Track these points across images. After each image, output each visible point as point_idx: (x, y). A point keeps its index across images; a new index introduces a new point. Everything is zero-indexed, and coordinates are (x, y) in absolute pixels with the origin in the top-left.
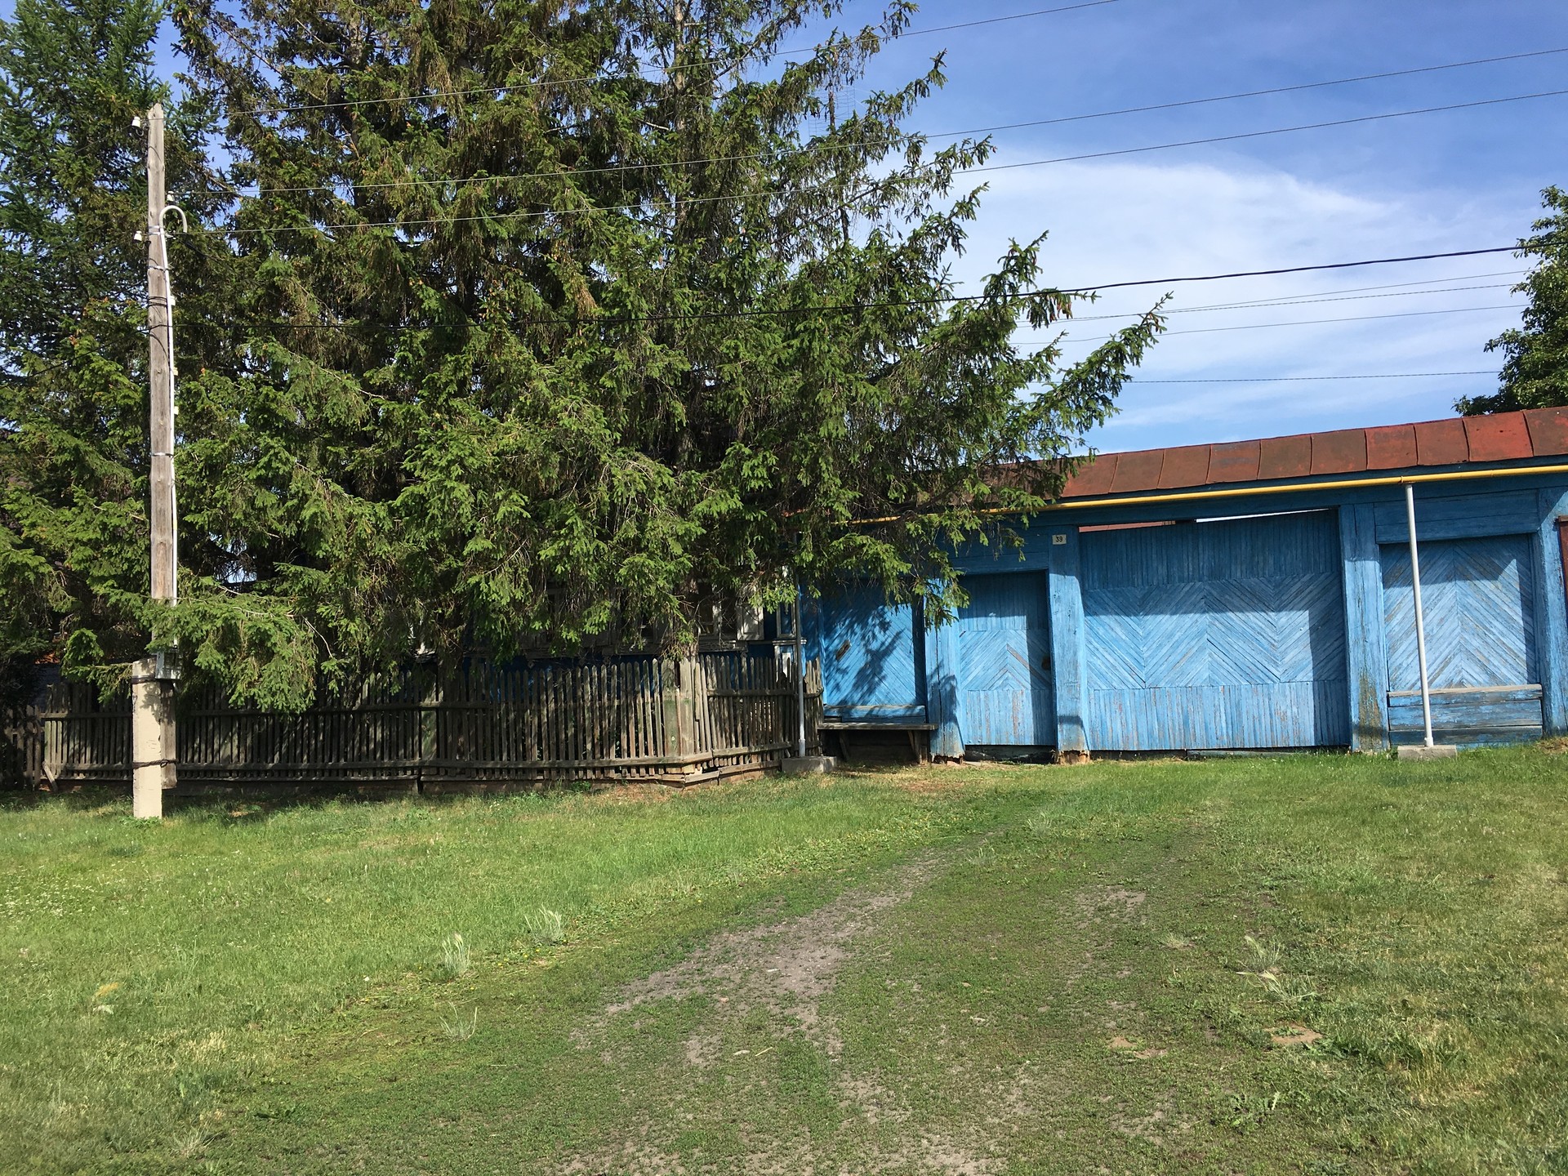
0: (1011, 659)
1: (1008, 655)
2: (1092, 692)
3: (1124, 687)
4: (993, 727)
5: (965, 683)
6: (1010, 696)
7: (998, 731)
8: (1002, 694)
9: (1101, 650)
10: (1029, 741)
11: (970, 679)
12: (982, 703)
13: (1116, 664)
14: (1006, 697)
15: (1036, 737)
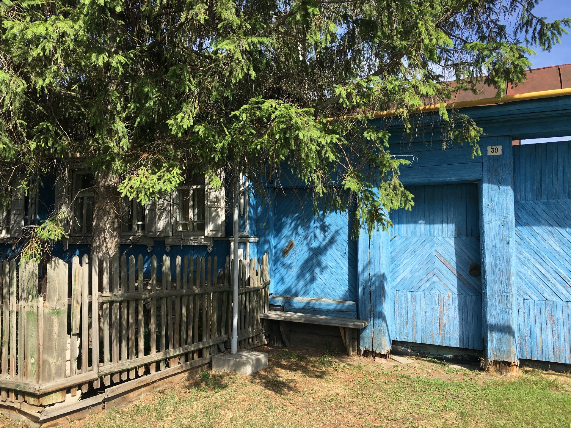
0: (438, 264)
1: (436, 260)
2: (521, 301)
3: (556, 299)
4: (419, 326)
5: (394, 283)
6: (436, 298)
7: (424, 331)
8: (428, 296)
9: (532, 260)
10: (455, 342)
11: (398, 280)
12: (409, 304)
13: (548, 275)
14: (432, 299)
15: (462, 340)
